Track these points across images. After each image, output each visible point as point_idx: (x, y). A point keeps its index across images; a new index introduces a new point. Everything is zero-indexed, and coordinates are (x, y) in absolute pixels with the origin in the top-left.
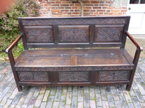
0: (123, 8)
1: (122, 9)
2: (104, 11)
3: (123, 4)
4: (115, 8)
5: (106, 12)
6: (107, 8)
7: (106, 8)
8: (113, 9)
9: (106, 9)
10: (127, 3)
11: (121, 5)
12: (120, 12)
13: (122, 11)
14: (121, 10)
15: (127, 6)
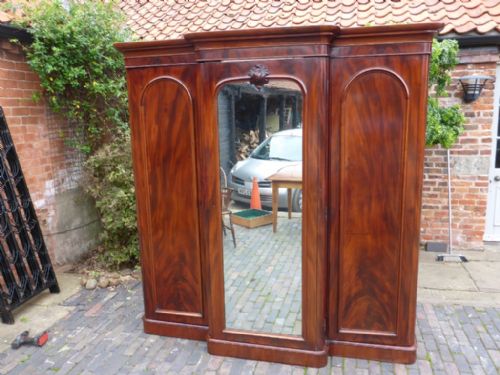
0: (480, 178)
1: (477, 181)
2: (433, 183)
3: (478, 169)
4: (458, 178)
5: (437, 186)
6: (440, 177)
7: (436, 177)
8: (455, 180)
9: (438, 180)
10: (489, 166)
11: (474, 172)
12: (473, 186)
13: (477, 184)
14: (473, 182)
15: (488, 173)
